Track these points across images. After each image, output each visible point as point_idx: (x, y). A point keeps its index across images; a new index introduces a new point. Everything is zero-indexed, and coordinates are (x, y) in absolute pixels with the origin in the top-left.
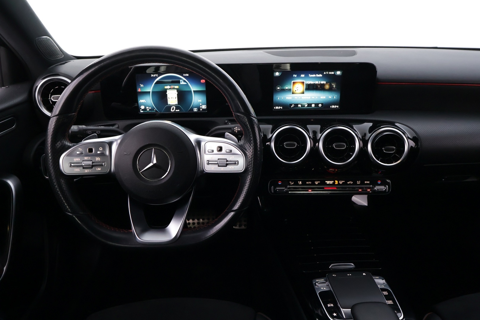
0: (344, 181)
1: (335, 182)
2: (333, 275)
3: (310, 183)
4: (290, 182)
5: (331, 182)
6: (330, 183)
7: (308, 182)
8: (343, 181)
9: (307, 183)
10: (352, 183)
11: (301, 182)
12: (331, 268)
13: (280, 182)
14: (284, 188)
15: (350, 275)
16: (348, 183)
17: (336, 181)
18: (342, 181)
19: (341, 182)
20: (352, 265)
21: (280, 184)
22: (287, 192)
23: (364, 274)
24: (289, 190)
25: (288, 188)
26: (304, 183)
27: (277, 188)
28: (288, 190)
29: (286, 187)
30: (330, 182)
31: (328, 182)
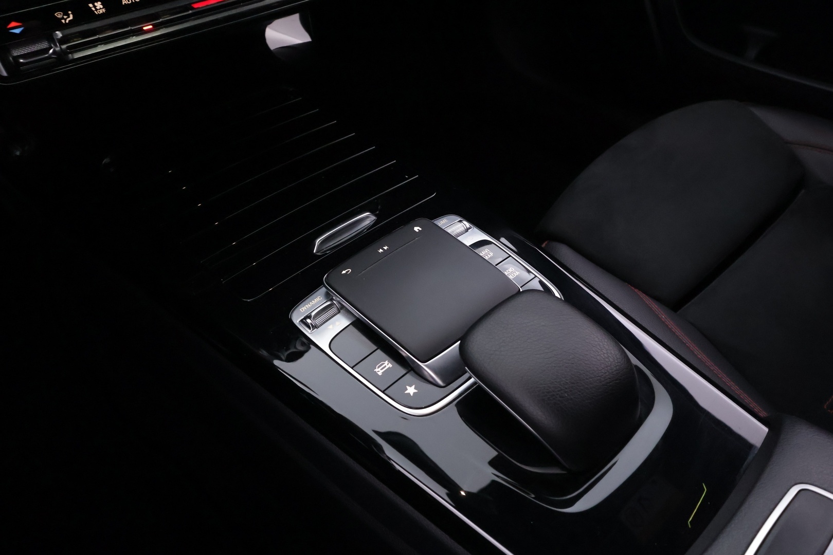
2: (344, 272)
4: (59, 15)
11: (99, 5)
12: (317, 251)
13: (13, 24)
14: (44, 45)
15: (386, 248)
20: (367, 217)
21: (17, 31)
22: (61, 57)
23: (416, 229)
24: (68, 48)
25: (62, 41)
27: (16, 53)
28: (64, 47)
29: (51, 39)
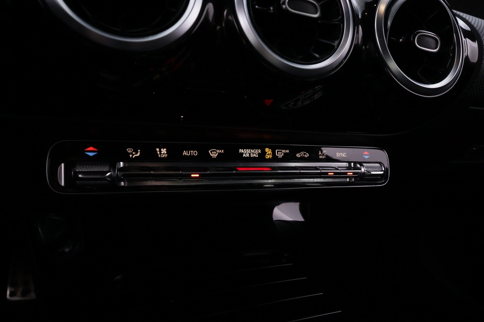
0: (288, 151)
1: (264, 153)
3: (195, 153)
4: (129, 150)
5: (255, 153)
6: (252, 155)
7: (188, 150)
8: (286, 149)
9: (185, 153)
10: (307, 155)
11: (164, 151)
13: (91, 148)
16: (298, 155)
17: (267, 150)
18: (284, 151)
19: (280, 154)
21: (91, 154)
22: (114, 181)
24: (124, 175)
25: (121, 170)
26: (175, 154)
27: (80, 169)
28: (121, 174)
29: (113, 166)
30: (253, 151)
31: (246, 153)
